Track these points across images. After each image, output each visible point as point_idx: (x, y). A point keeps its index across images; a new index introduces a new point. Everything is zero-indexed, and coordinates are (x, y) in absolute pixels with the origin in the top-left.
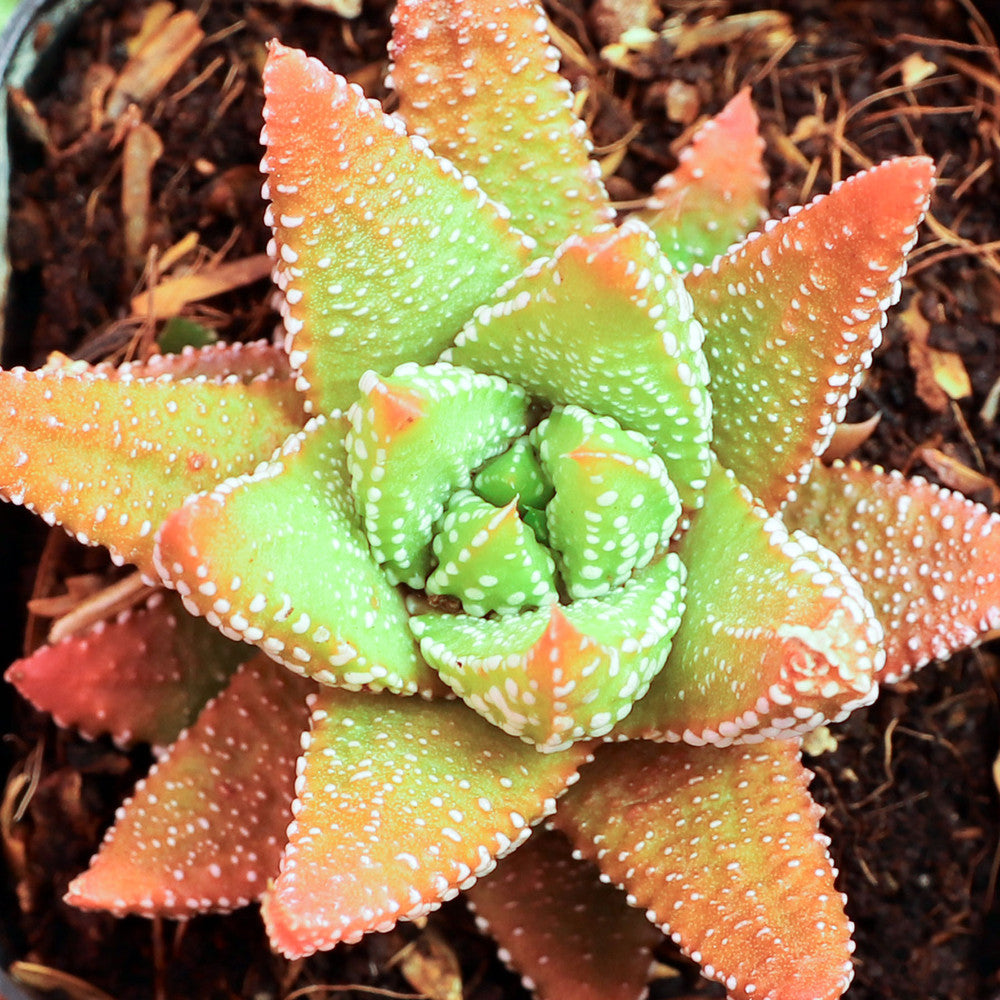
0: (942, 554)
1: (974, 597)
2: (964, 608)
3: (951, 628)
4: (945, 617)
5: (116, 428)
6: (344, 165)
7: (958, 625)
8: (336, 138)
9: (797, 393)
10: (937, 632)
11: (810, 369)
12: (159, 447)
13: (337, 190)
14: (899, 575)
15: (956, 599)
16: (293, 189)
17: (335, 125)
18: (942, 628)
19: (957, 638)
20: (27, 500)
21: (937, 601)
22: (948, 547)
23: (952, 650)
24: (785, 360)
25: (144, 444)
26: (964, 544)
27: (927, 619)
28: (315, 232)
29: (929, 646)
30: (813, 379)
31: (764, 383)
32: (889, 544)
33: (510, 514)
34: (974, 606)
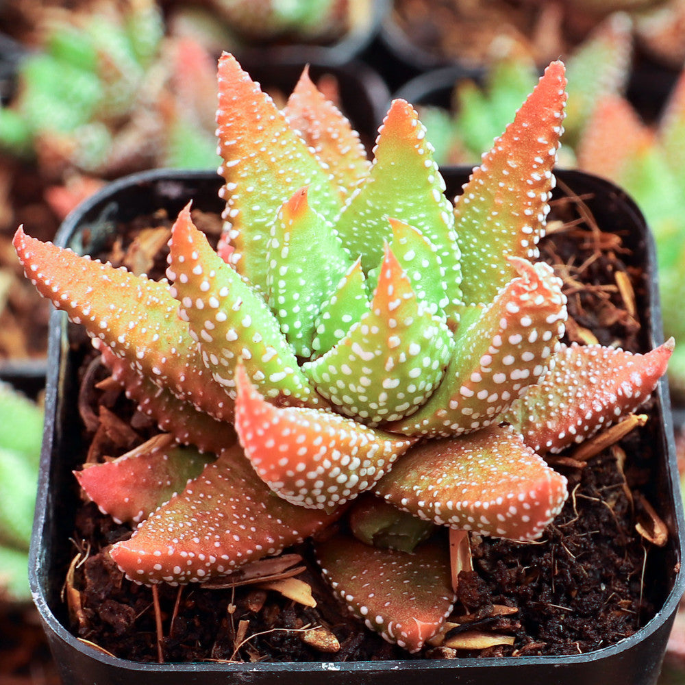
0: (592, 367)
1: (613, 379)
2: (608, 384)
3: (602, 395)
4: (598, 391)
5: (139, 289)
6: (260, 128)
7: (605, 393)
8: (256, 111)
9: (506, 245)
10: (595, 398)
11: (511, 227)
12: (162, 303)
13: (257, 142)
14: (571, 378)
15: (603, 381)
16: (233, 142)
17: (255, 103)
18: (597, 396)
19: (606, 400)
20: (91, 313)
21: (593, 384)
22: (596, 362)
23: (604, 407)
24: (498, 224)
25: (154, 299)
26: (604, 359)
27: (588, 394)
28: (246, 169)
29: (591, 406)
30: (514, 233)
31: (488, 246)
32: (563, 369)
33: (357, 267)
34: (613, 382)
